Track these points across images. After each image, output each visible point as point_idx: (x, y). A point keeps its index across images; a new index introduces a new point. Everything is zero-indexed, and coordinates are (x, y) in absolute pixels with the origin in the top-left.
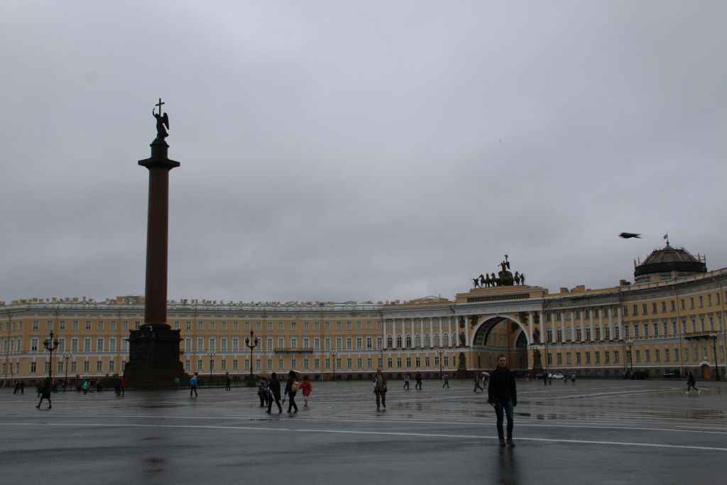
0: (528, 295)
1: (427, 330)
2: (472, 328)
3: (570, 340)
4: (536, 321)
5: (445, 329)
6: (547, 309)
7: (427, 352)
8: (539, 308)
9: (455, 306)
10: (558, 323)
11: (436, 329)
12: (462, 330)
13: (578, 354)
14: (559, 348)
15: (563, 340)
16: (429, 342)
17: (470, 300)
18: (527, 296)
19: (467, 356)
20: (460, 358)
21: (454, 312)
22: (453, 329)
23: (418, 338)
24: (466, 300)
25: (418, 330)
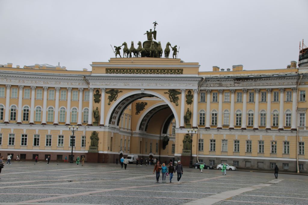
0: (182, 70)
1: (51, 102)
2: (109, 104)
3: (228, 126)
4: (189, 101)
5: (74, 103)
6: (202, 88)
7: (49, 129)
8: (194, 86)
9: (90, 76)
10: (214, 105)
11: (63, 102)
12: (97, 105)
13: (237, 142)
14: (213, 134)
15: (219, 125)
16: (53, 118)
17: (109, 70)
18: (180, 71)
19: (100, 136)
20: (92, 138)
21: (88, 84)
22: (85, 103)
23: (39, 111)
24: (104, 71)
25: (39, 102)
